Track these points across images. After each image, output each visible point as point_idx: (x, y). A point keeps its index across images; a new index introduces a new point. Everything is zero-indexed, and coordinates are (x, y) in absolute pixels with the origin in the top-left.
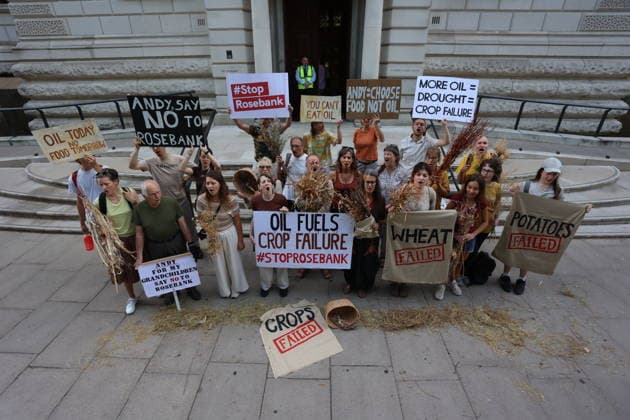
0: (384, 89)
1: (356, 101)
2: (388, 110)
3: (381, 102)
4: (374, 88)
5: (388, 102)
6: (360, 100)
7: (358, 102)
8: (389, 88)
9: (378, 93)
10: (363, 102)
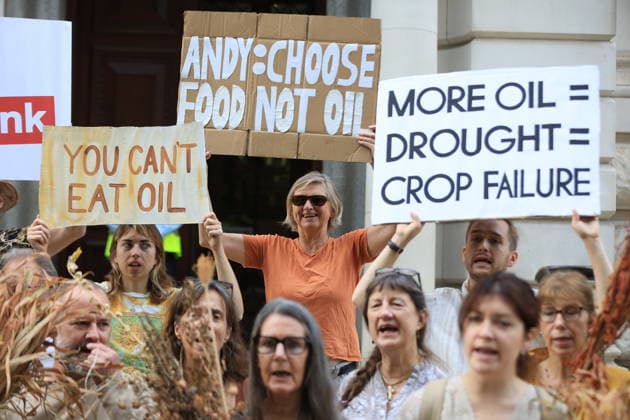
0: (315, 47)
1: (215, 85)
2: (332, 127)
3: (305, 94)
4: (280, 45)
5: (333, 98)
6: (229, 83)
7: (223, 92)
8: (333, 48)
9: (293, 62)
10: (239, 94)
